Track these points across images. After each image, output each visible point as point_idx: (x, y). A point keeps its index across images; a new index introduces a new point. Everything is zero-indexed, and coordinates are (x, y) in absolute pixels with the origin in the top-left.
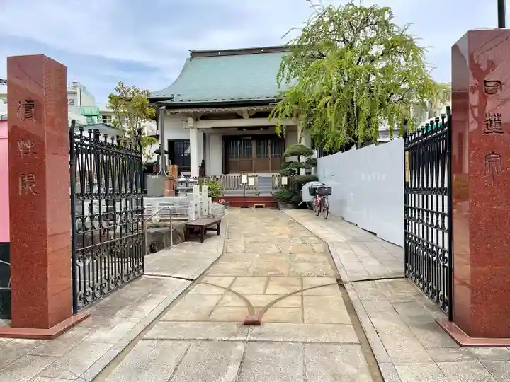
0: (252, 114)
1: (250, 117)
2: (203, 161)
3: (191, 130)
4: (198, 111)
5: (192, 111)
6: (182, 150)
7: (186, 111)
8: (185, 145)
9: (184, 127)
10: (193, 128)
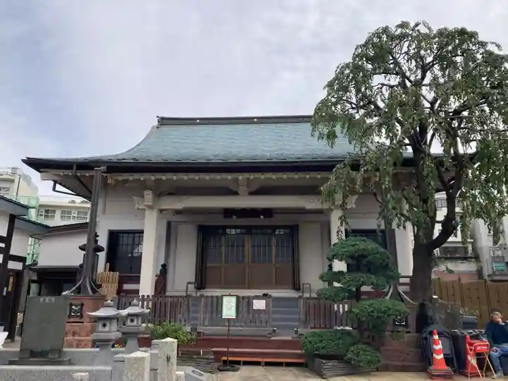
0: (254, 189)
1: (251, 193)
2: (164, 266)
3: (147, 213)
4: (164, 178)
5: (153, 178)
6: (129, 248)
7: (142, 177)
8: (136, 239)
9: (137, 206)
10: (151, 207)
